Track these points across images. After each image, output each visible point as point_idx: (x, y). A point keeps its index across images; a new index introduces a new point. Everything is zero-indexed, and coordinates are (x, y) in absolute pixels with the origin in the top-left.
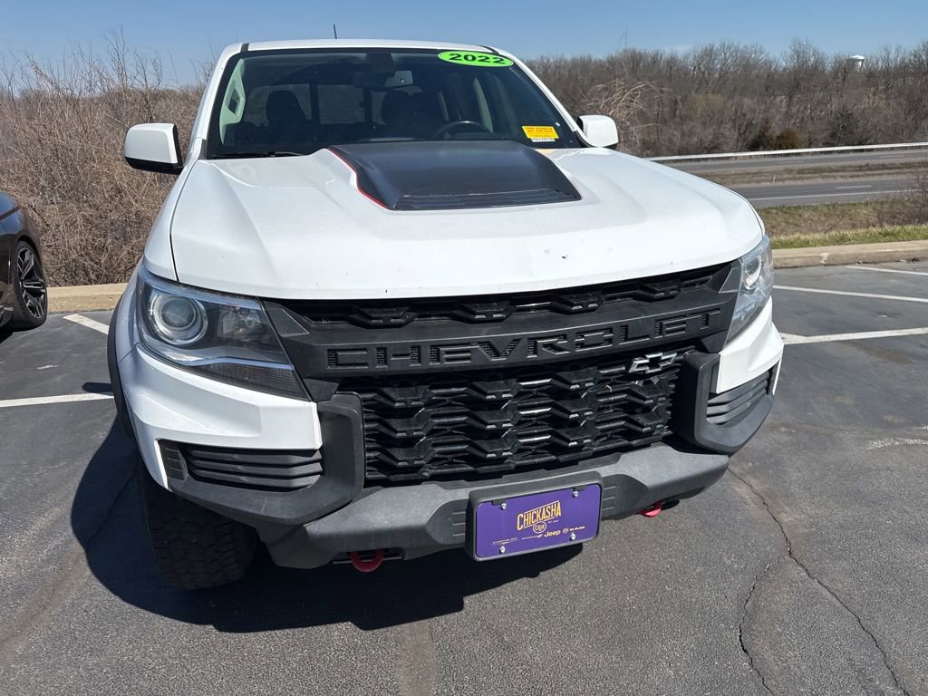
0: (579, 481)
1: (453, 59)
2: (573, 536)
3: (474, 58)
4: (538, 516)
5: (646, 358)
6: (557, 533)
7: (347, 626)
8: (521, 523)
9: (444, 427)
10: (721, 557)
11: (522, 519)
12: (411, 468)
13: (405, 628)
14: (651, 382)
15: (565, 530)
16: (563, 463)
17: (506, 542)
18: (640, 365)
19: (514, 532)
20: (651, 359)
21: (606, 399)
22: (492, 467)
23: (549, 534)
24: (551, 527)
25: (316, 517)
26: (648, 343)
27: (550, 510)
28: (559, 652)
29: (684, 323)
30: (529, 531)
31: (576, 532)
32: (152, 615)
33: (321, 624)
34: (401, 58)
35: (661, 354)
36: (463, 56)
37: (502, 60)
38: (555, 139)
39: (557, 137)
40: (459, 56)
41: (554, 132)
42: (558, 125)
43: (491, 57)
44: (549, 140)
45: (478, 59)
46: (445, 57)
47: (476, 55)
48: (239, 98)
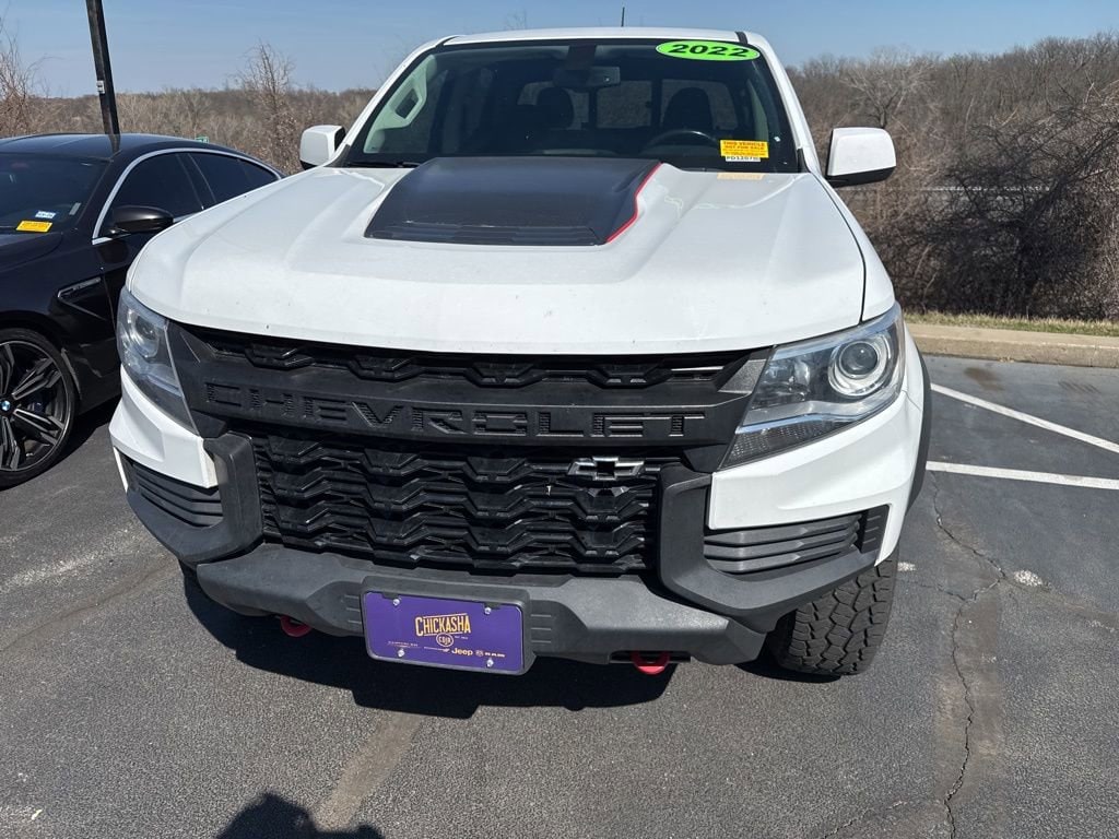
0: (494, 597)
1: (675, 51)
2: (490, 662)
3: (705, 49)
4: (441, 625)
5: (592, 461)
6: (469, 653)
7: (345, 695)
8: (421, 629)
9: (341, 495)
10: (837, 767)
11: (421, 625)
12: (294, 531)
13: (397, 717)
14: (611, 493)
15: (479, 653)
16: (477, 568)
17: (405, 645)
18: (582, 468)
19: (412, 637)
20: (599, 463)
21: (542, 503)
22: (391, 553)
23: (457, 651)
24: (459, 643)
25: (203, 559)
26: (581, 440)
27: (456, 622)
28: (532, 804)
29: (641, 423)
30: (431, 640)
31: (494, 659)
32: (199, 624)
33: (323, 684)
34: (612, 52)
35: (615, 459)
36: (691, 47)
37: (745, 51)
38: (762, 159)
39: (767, 156)
40: (685, 47)
41: (766, 148)
42: (777, 139)
43: (731, 48)
44: (752, 160)
45: (710, 50)
46: (664, 49)
47: (710, 46)
48: (417, 100)
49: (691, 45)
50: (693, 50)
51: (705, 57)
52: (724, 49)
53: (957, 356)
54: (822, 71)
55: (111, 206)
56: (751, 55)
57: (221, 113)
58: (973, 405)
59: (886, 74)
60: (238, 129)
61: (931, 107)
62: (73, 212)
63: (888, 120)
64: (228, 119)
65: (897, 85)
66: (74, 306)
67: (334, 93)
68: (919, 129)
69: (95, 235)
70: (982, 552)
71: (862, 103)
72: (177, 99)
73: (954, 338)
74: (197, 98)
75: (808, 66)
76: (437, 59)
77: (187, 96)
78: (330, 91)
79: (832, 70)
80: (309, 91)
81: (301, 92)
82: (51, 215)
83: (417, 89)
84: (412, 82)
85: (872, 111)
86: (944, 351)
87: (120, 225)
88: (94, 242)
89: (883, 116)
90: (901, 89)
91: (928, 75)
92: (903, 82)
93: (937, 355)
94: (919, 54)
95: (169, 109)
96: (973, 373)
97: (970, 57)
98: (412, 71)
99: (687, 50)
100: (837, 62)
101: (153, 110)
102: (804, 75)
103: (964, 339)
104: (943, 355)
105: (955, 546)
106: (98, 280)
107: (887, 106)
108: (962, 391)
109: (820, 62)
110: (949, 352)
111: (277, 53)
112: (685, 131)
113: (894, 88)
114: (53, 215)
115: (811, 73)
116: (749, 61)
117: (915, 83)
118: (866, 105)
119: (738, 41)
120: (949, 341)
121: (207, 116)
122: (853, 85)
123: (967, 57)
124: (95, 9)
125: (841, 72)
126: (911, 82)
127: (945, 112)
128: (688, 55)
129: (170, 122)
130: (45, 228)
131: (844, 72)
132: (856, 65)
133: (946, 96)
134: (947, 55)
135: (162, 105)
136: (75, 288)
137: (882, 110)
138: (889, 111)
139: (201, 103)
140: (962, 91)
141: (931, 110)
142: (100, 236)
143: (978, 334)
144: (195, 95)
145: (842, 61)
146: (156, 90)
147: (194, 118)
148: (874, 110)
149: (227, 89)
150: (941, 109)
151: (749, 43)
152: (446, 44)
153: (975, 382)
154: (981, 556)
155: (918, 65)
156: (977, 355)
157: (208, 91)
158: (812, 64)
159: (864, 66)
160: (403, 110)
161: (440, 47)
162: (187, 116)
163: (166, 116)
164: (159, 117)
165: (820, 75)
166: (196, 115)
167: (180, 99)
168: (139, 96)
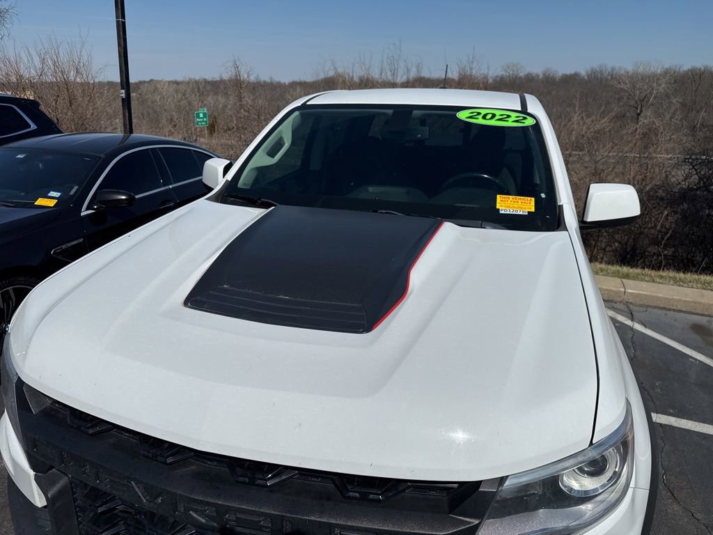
1: (471, 117)
36: (483, 114)
37: (525, 118)
38: (529, 212)
39: (533, 210)
40: (479, 114)
41: (533, 203)
42: (543, 195)
43: (514, 115)
44: (521, 213)
45: (497, 117)
46: (462, 115)
47: (498, 113)
48: (284, 144)
49: (483, 112)
50: (484, 117)
51: (493, 123)
52: (509, 116)
53: (685, 312)
54: (599, 76)
55: (97, 189)
56: (529, 122)
57: (216, 94)
58: (696, 359)
59: (643, 79)
60: (226, 104)
61: (674, 101)
62: (72, 193)
63: (643, 109)
64: (220, 98)
65: (650, 86)
66: (62, 259)
67: (285, 83)
68: (664, 116)
69: (83, 210)
70: (698, 516)
71: (625, 98)
72: (191, 85)
73: (683, 299)
74: (203, 84)
75: (589, 73)
76: (301, 114)
77: (196, 82)
78: (282, 82)
79: (606, 74)
80: (269, 81)
81: (265, 82)
82: (57, 194)
83: (284, 136)
84: (280, 132)
85: (632, 103)
86: (675, 308)
87: (102, 202)
88: (82, 214)
89: (639, 107)
90: (653, 89)
91: (673, 81)
92: (655, 85)
93: (670, 310)
94: (667, 66)
95: (186, 91)
96: (697, 328)
97: (703, 69)
98: (282, 123)
99: (480, 117)
100: (610, 70)
101: (177, 91)
102: (586, 78)
103: (691, 300)
104: (674, 310)
105: (676, 507)
106: (81, 240)
107: (643, 100)
108: (688, 346)
109: (598, 69)
110: (679, 308)
111: (244, 63)
112: (476, 175)
113: (648, 88)
114: (60, 194)
115: (591, 76)
116: (527, 127)
117: (663, 86)
118: (628, 98)
119: (520, 109)
120: (680, 300)
121: (208, 95)
122: (620, 86)
123: (700, 69)
124: (122, 46)
125: (612, 76)
126: (660, 85)
127: (683, 105)
128: (480, 121)
129: (186, 98)
130: (52, 203)
131: (614, 77)
132: (622, 72)
133: (685, 94)
134: (686, 67)
135: (182, 88)
136: (64, 247)
137: (639, 102)
138: (644, 103)
139: (204, 87)
140: (696, 91)
141: (674, 104)
142: (87, 209)
143: (702, 296)
144: (201, 83)
145: (613, 69)
146: (179, 79)
147: (199, 96)
148: (634, 102)
149: (221, 79)
150: (681, 103)
151: (529, 111)
152: (308, 103)
153: (698, 338)
154: (698, 520)
155: (666, 72)
156: (701, 312)
157: (210, 80)
158: (592, 70)
159: (628, 73)
160: (272, 153)
161: (304, 106)
162: (196, 95)
163: (184, 95)
164: (180, 96)
165: (597, 78)
166: (201, 94)
167: (193, 85)
168: (169, 82)
